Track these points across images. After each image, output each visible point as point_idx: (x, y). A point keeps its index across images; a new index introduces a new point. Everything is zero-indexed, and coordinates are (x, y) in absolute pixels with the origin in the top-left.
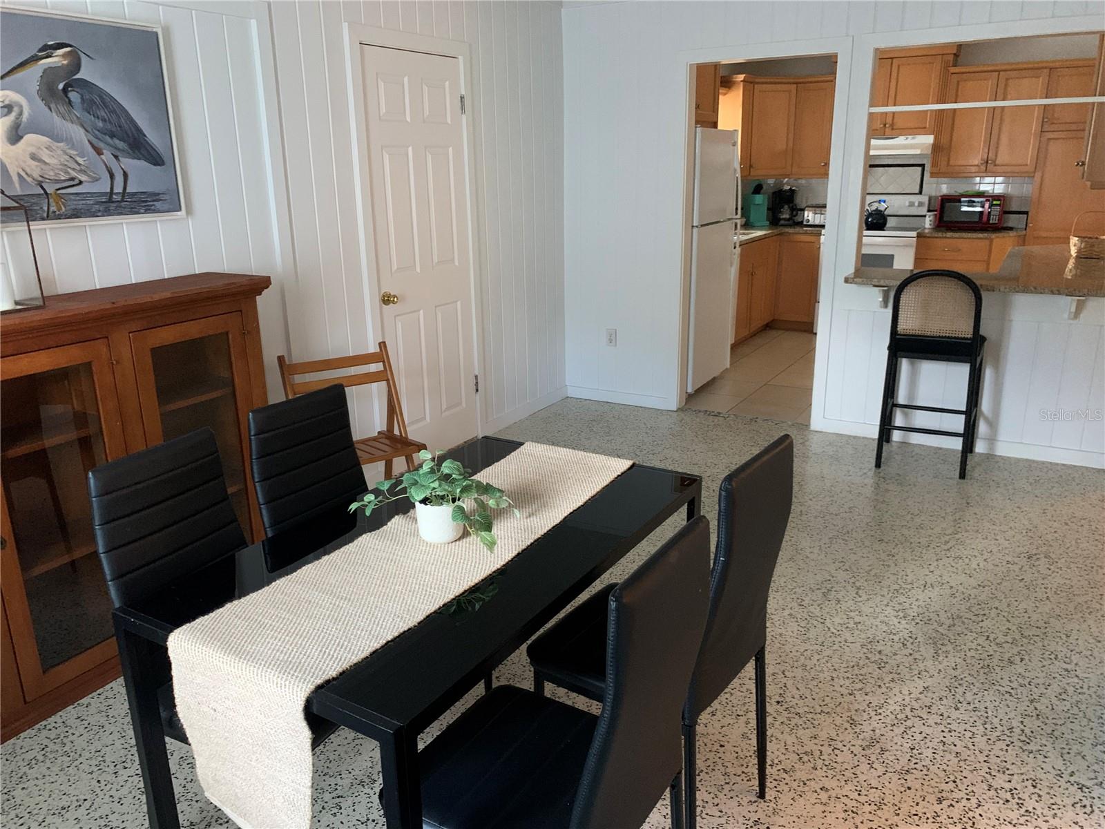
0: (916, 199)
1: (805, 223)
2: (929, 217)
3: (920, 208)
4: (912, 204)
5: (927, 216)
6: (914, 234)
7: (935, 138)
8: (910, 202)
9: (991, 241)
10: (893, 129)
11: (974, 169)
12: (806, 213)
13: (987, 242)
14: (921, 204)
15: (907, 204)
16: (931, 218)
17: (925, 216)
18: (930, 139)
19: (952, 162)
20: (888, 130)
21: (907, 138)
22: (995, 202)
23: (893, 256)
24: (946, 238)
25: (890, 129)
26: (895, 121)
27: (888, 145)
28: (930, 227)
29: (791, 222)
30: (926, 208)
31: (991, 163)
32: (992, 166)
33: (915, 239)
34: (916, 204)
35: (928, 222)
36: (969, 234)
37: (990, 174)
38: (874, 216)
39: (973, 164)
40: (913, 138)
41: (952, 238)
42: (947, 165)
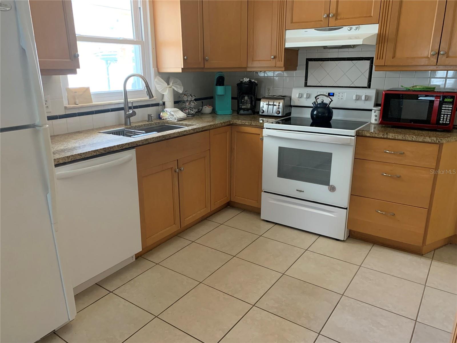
0: (363, 93)
1: (260, 113)
2: (375, 112)
3: (367, 102)
4: (358, 98)
5: (373, 111)
6: (353, 132)
7: (380, 28)
8: (357, 96)
9: (441, 145)
10: (336, 19)
11: (424, 62)
12: (262, 103)
13: (436, 147)
14: (367, 98)
15: (354, 98)
16: (377, 113)
17: (371, 110)
18: (373, 29)
19: (398, 54)
20: (332, 21)
21: (351, 29)
22: (446, 100)
24: (387, 138)
25: (334, 19)
26: (339, 10)
27: (331, 36)
28: (376, 122)
29: (250, 112)
30: (373, 102)
31: (443, 55)
32: (444, 57)
33: (353, 138)
34: (363, 98)
35: (374, 117)
37: (441, 68)
38: (319, 110)
39: (422, 56)
40: (357, 28)
41: (394, 139)
42: (394, 57)
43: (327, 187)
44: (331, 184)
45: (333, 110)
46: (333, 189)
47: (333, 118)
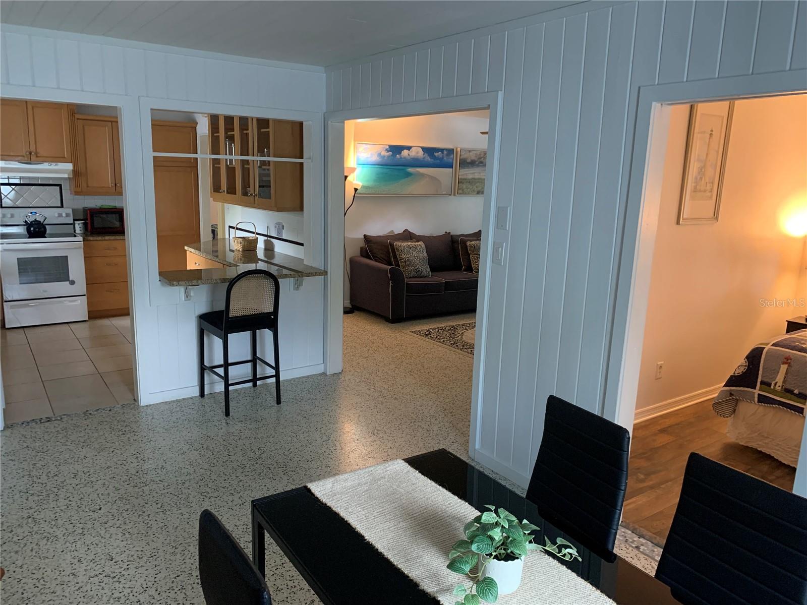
0: (62, 211)
2: (79, 225)
3: (68, 218)
4: (60, 215)
5: (76, 224)
7: (74, 166)
8: (59, 214)
10: (37, 157)
14: (67, 215)
15: (57, 215)
16: (81, 225)
17: (74, 224)
18: (69, 166)
19: (90, 184)
20: (33, 158)
21: (51, 165)
23: (67, 256)
25: (35, 156)
26: (38, 150)
27: (33, 169)
28: (82, 232)
30: (72, 218)
31: (119, 186)
33: (81, 242)
34: (64, 215)
35: (78, 229)
36: (117, 237)
38: (35, 226)
40: (56, 165)
41: (110, 240)
42: (88, 187)
43: (68, 282)
44: (70, 279)
45: (47, 226)
46: (73, 283)
47: (47, 232)
